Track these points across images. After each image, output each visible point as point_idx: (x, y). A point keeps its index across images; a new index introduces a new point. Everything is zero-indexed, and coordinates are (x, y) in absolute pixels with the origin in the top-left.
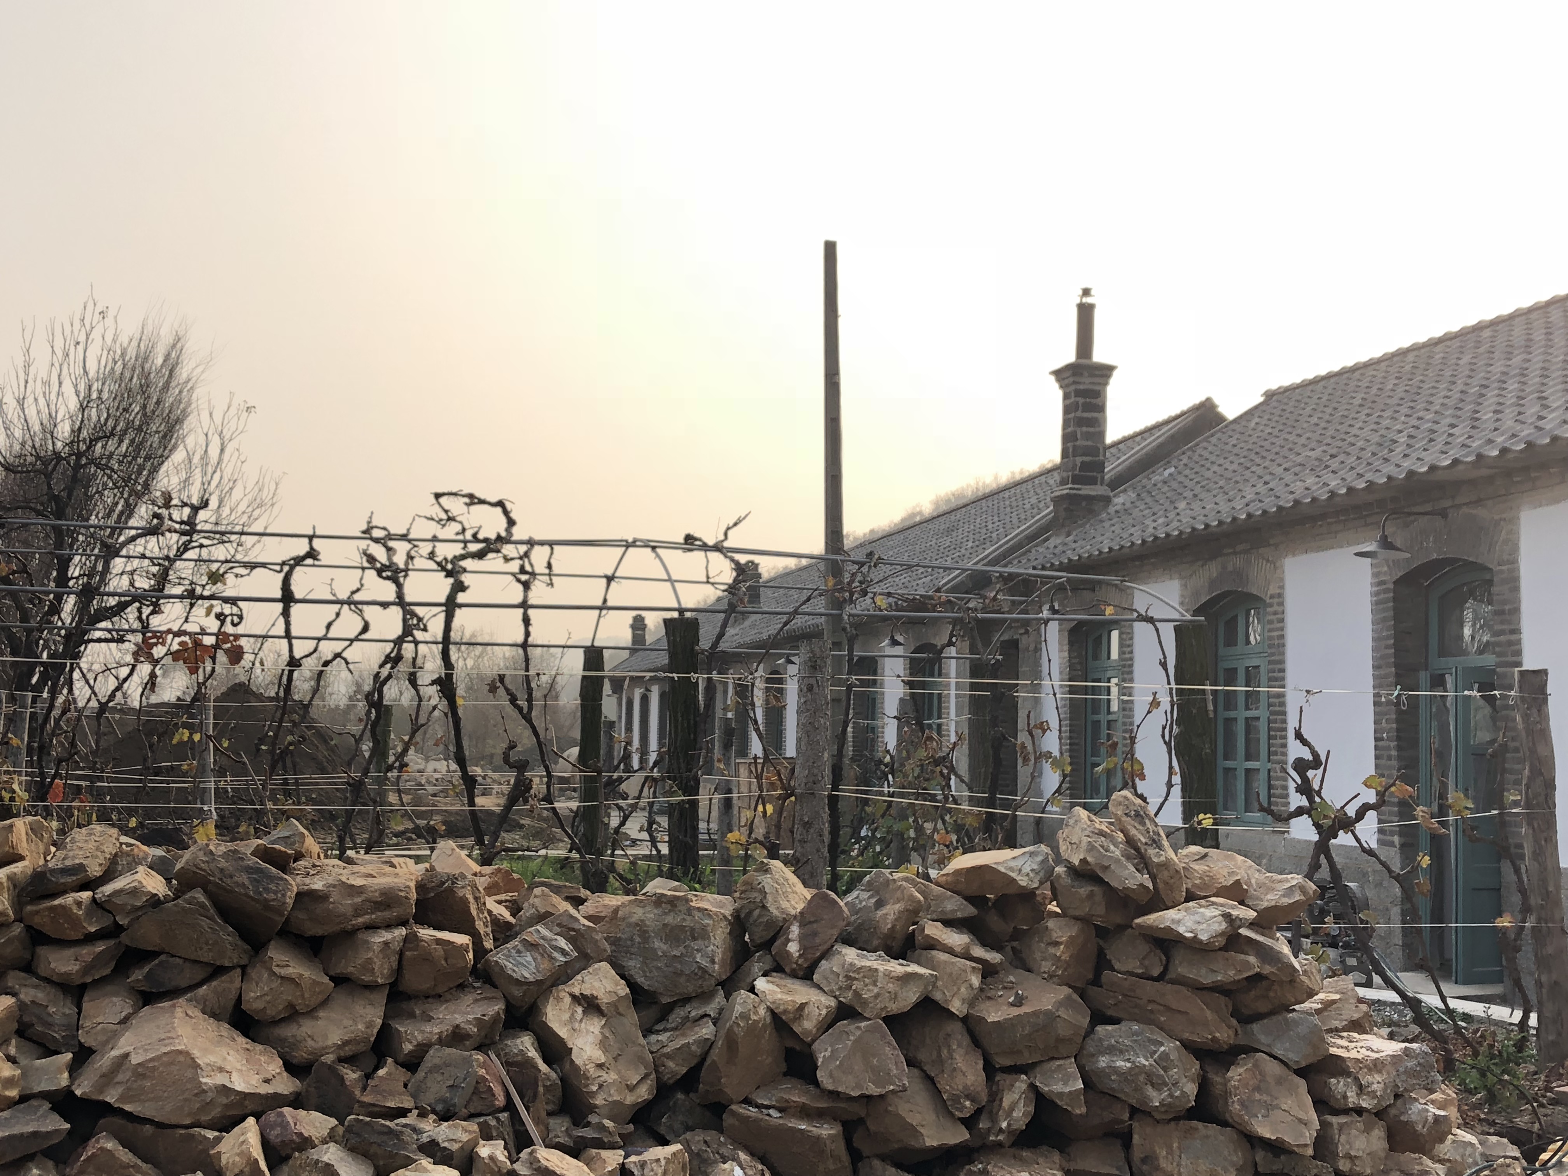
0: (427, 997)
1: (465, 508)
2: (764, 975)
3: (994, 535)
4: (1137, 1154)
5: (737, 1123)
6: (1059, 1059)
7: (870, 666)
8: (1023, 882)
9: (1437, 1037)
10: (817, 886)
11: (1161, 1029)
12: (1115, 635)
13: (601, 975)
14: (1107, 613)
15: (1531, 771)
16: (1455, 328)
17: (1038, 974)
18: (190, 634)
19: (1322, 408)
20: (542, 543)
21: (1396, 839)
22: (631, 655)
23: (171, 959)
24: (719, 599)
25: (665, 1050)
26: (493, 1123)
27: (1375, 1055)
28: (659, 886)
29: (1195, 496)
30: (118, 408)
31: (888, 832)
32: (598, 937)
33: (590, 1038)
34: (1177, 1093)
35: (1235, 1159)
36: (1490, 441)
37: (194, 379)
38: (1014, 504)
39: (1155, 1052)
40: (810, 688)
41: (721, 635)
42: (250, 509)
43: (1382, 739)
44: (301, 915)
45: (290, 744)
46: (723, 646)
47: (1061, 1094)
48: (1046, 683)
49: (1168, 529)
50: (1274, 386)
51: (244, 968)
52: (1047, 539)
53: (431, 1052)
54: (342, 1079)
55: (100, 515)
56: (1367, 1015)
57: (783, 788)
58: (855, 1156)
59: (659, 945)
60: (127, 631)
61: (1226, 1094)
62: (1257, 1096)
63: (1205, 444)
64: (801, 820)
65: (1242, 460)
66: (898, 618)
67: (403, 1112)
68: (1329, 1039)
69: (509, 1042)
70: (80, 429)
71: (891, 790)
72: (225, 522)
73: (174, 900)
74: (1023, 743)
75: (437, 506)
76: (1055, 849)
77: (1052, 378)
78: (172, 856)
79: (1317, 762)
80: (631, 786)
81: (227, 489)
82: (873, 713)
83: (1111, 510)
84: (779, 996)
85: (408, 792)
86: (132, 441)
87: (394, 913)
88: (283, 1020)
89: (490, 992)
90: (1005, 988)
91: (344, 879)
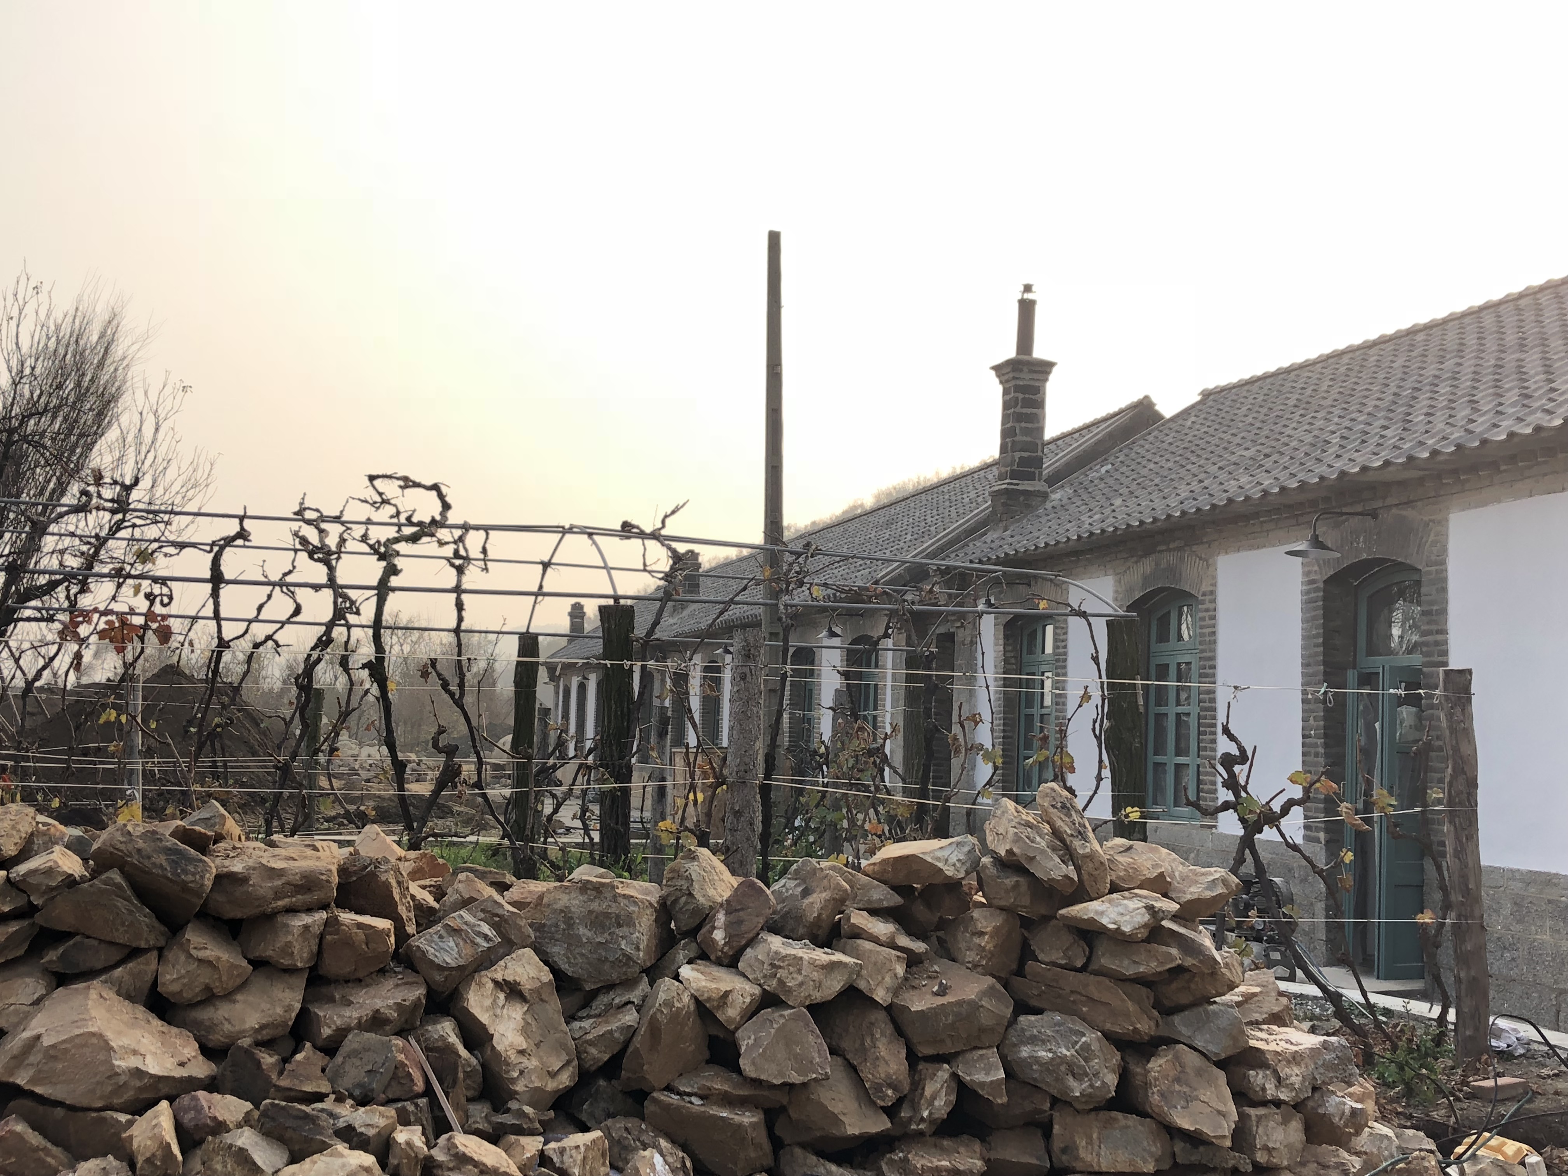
0: (347, 982)
1: (400, 490)
2: (689, 963)
3: (933, 529)
4: (1057, 1144)
5: (658, 1111)
6: (981, 1048)
7: (807, 656)
8: (949, 872)
9: (1358, 1031)
10: (746, 875)
11: (1084, 1020)
12: (1050, 629)
13: (524, 961)
14: (1041, 606)
15: (1454, 770)
16: (1390, 331)
17: (962, 964)
18: (117, 614)
19: (1257, 408)
20: (477, 528)
21: (1322, 835)
22: (569, 642)
23: (86, 940)
24: (658, 588)
25: (589, 1037)
26: (411, 1108)
27: (1294, 1048)
28: (585, 873)
29: (1131, 493)
30: (51, 386)
31: (821, 823)
32: (522, 923)
33: (512, 1025)
34: (1098, 1084)
35: (1153, 1149)
36: (1421, 443)
37: (130, 357)
38: (953, 498)
39: (1077, 1042)
40: (743, 677)
41: (656, 623)
42: (184, 489)
43: (1310, 736)
44: (220, 898)
45: (217, 726)
46: (658, 634)
47: (982, 1084)
48: (980, 675)
49: (1104, 525)
50: (1211, 386)
51: (160, 950)
52: (985, 534)
53: (350, 1037)
54: (258, 1064)
55: (32, 493)
56: (1287, 1008)
57: (715, 777)
58: (777, 1144)
59: (583, 931)
60: (57, 610)
61: (1147, 1085)
62: (1177, 1087)
63: (1142, 442)
64: (732, 808)
65: (1178, 458)
66: (834, 609)
67: (320, 1097)
68: (1249, 1031)
69: (430, 1028)
70: (12, 404)
71: (826, 780)
72: (158, 502)
73: (90, 880)
74: (955, 735)
75: (371, 488)
76: (983, 841)
77: (993, 373)
78: (90, 836)
79: (1243, 758)
80: (565, 774)
81: (161, 468)
82: (810, 704)
83: (1049, 505)
84: (704, 984)
85: (339, 776)
86: (65, 419)
87: (315, 896)
88: (199, 1003)
89: (412, 977)
90: (929, 977)
91: (264, 862)
